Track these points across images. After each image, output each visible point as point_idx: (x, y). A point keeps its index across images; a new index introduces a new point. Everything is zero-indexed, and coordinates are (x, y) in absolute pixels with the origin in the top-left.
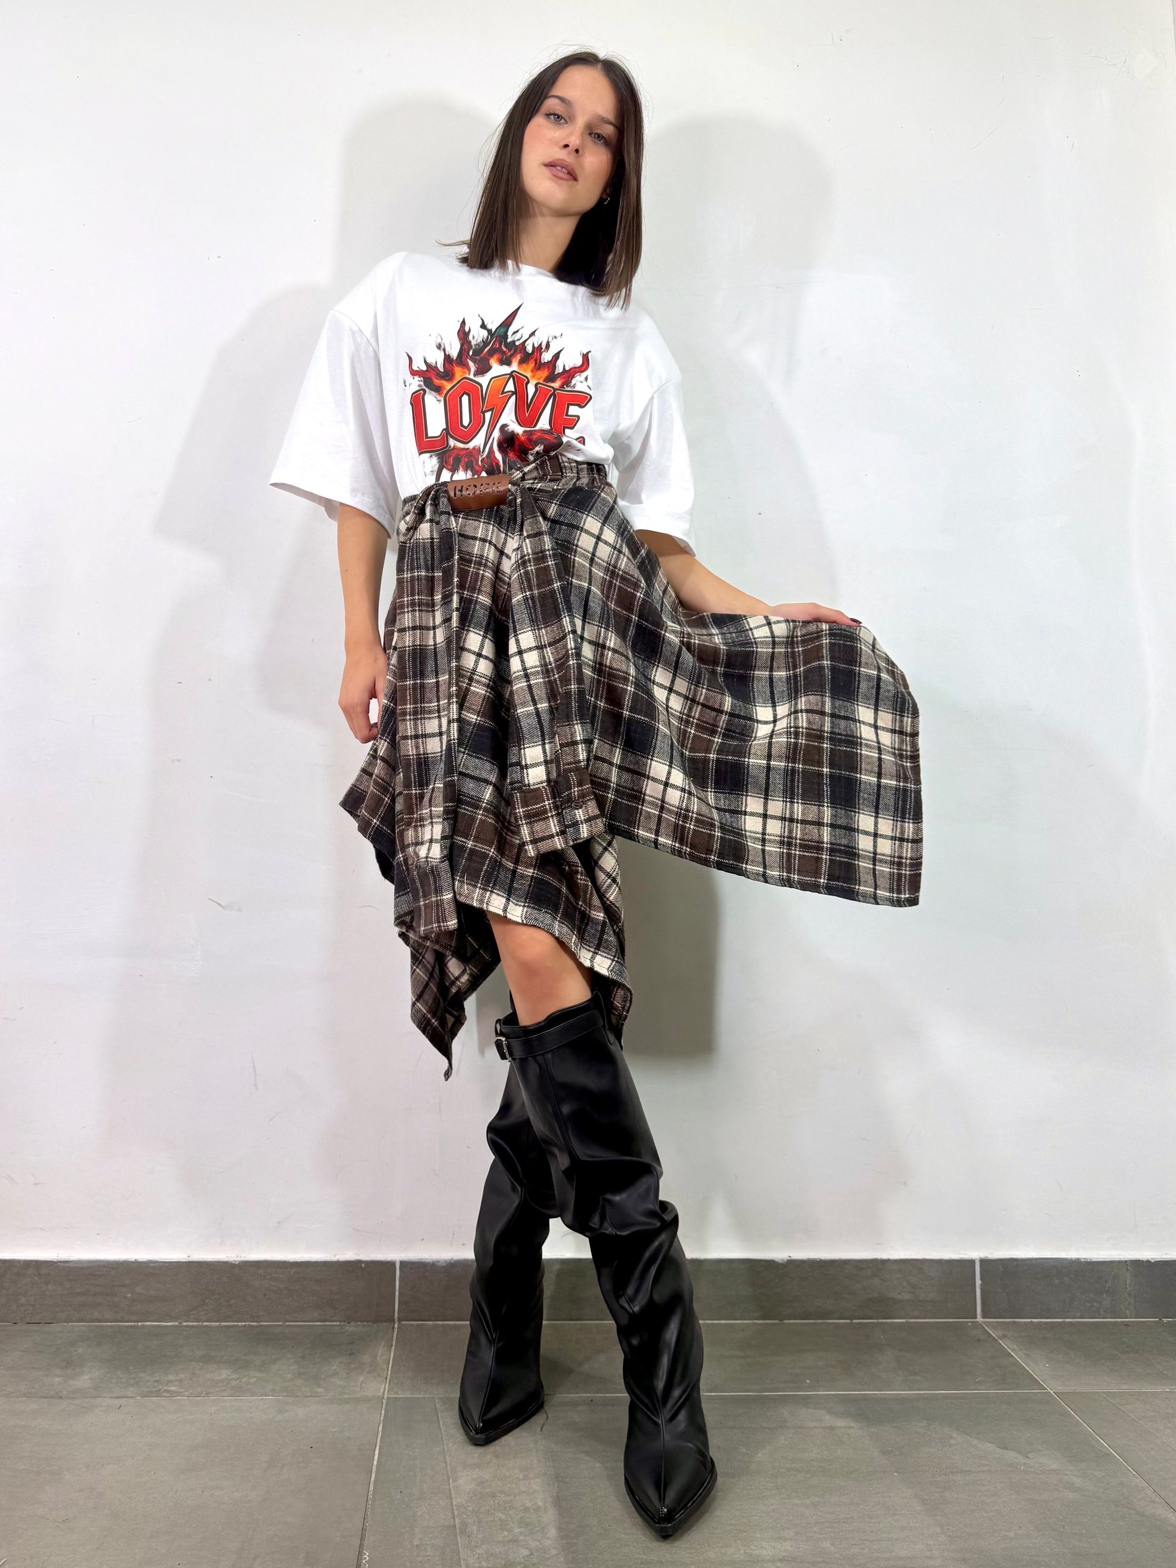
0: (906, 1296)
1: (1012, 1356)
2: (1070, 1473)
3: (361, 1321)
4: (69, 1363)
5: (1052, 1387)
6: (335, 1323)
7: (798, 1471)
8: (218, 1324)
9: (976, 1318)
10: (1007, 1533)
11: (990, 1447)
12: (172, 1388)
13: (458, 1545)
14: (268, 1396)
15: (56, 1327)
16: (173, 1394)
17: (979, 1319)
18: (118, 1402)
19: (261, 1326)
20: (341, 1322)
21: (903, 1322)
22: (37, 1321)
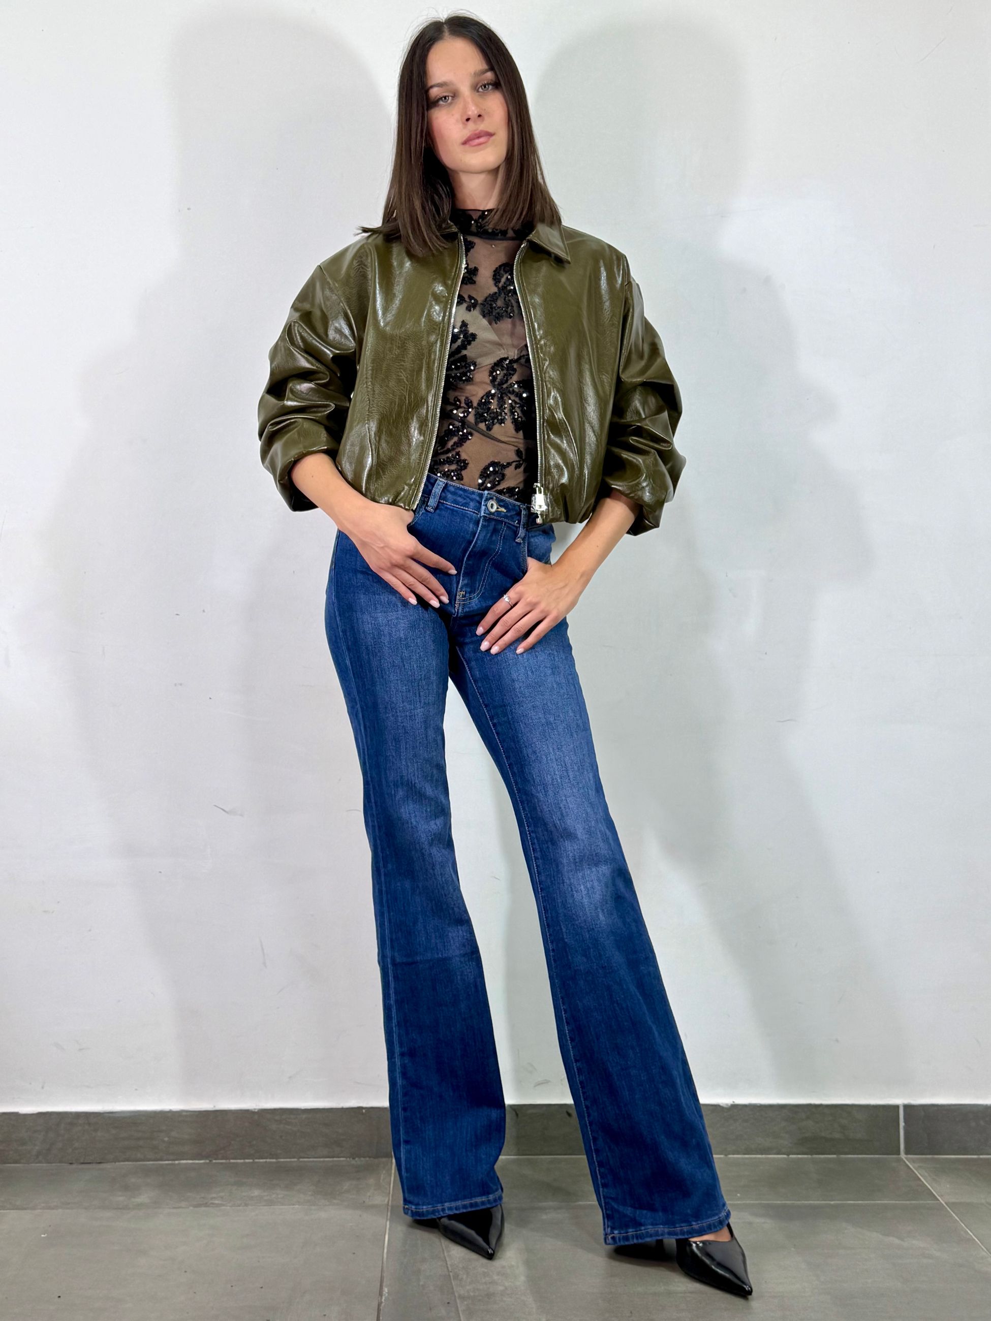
0: (837, 1136)
1: (919, 1179)
2: (932, 1249)
3: (364, 1157)
4: (126, 1188)
5: (945, 1199)
6: (342, 1159)
8: (242, 1161)
9: (898, 1153)
10: (867, 1281)
11: (875, 1234)
12: (217, 1202)
13: (452, 1285)
14: (295, 1205)
15: (108, 1166)
16: (218, 1205)
17: (903, 1155)
18: (175, 1211)
19: (279, 1162)
20: (346, 1157)
21: (833, 1158)
22: (89, 1162)
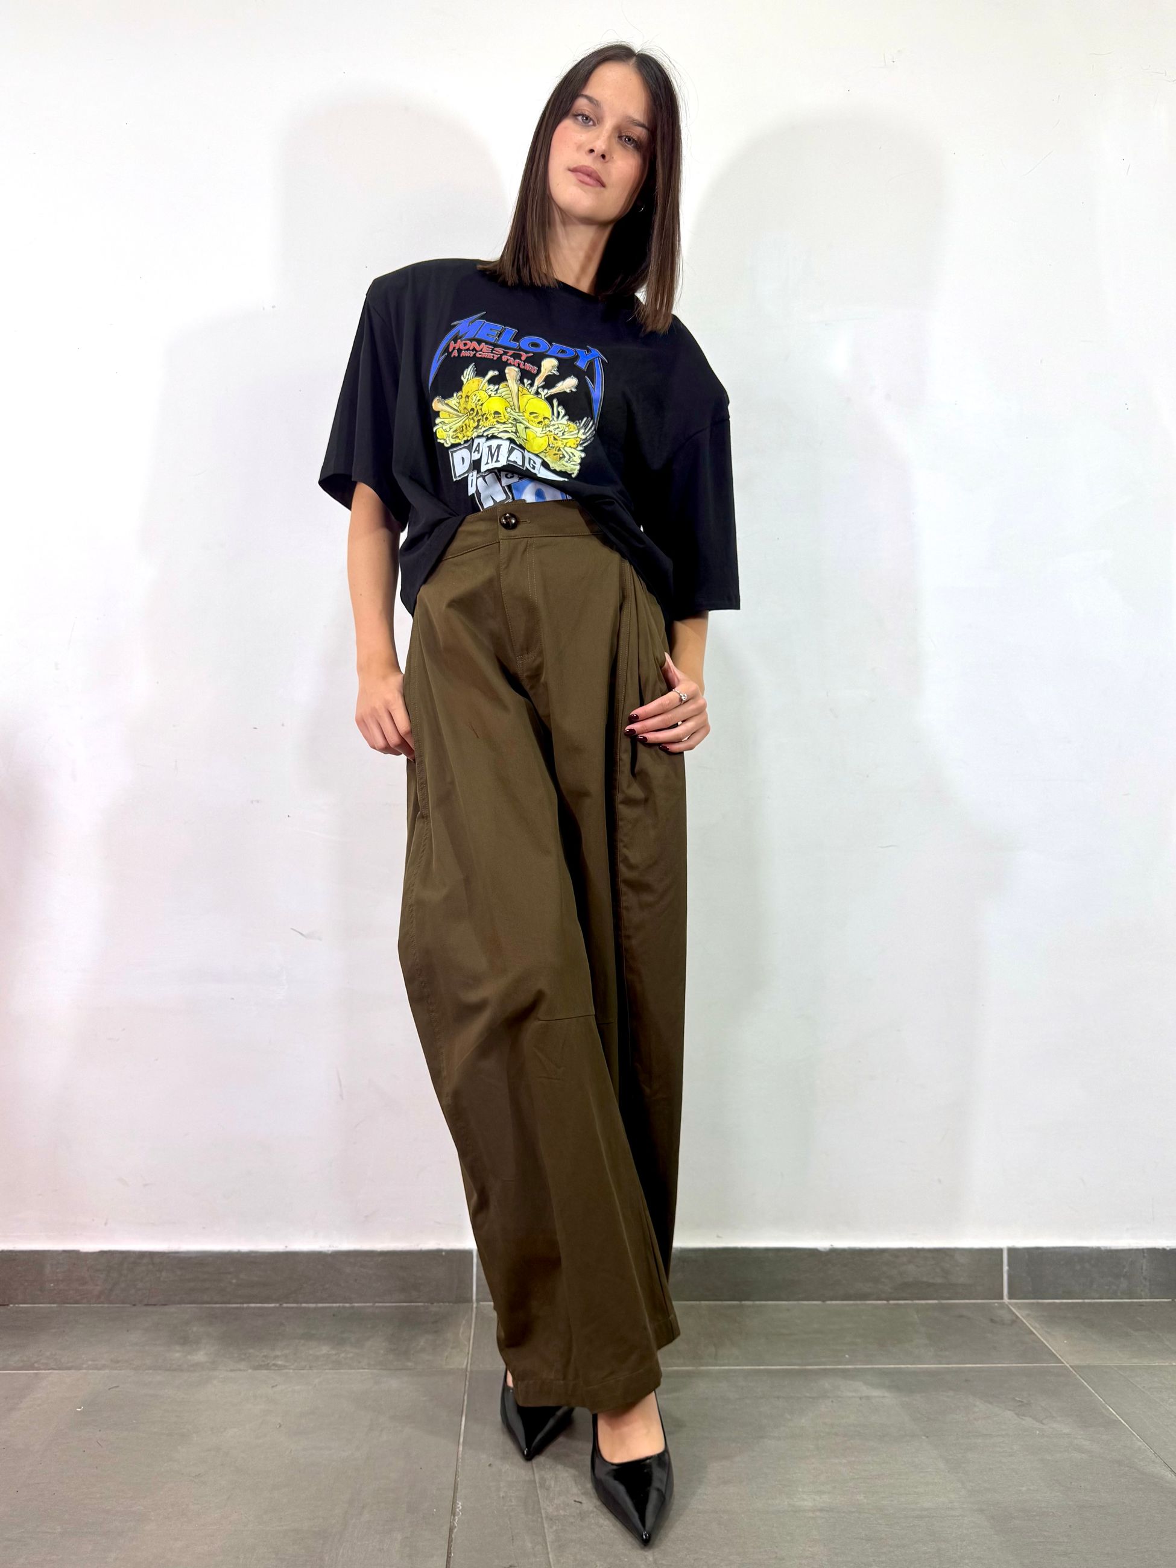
0: (939, 1280)
1: (1034, 1333)
2: (1079, 1437)
3: (443, 1302)
4: (184, 1341)
5: (1069, 1361)
6: (420, 1304)
7: (836, 1434)
8: (314, 1305)
9: (1002, 1298)
10: (1021, 1488)
11: (1009, 1414)
12: (280, 1363)
13: (538, 1496)
14: (364, 1369)
15: (171, 1309)
16: (280, 1368)
17: (1006, 1300)
18: (231, 1374)
19: (353, 1307)
20: (425, 1302)
21: (935, 1304)
22: (153, 1303)
